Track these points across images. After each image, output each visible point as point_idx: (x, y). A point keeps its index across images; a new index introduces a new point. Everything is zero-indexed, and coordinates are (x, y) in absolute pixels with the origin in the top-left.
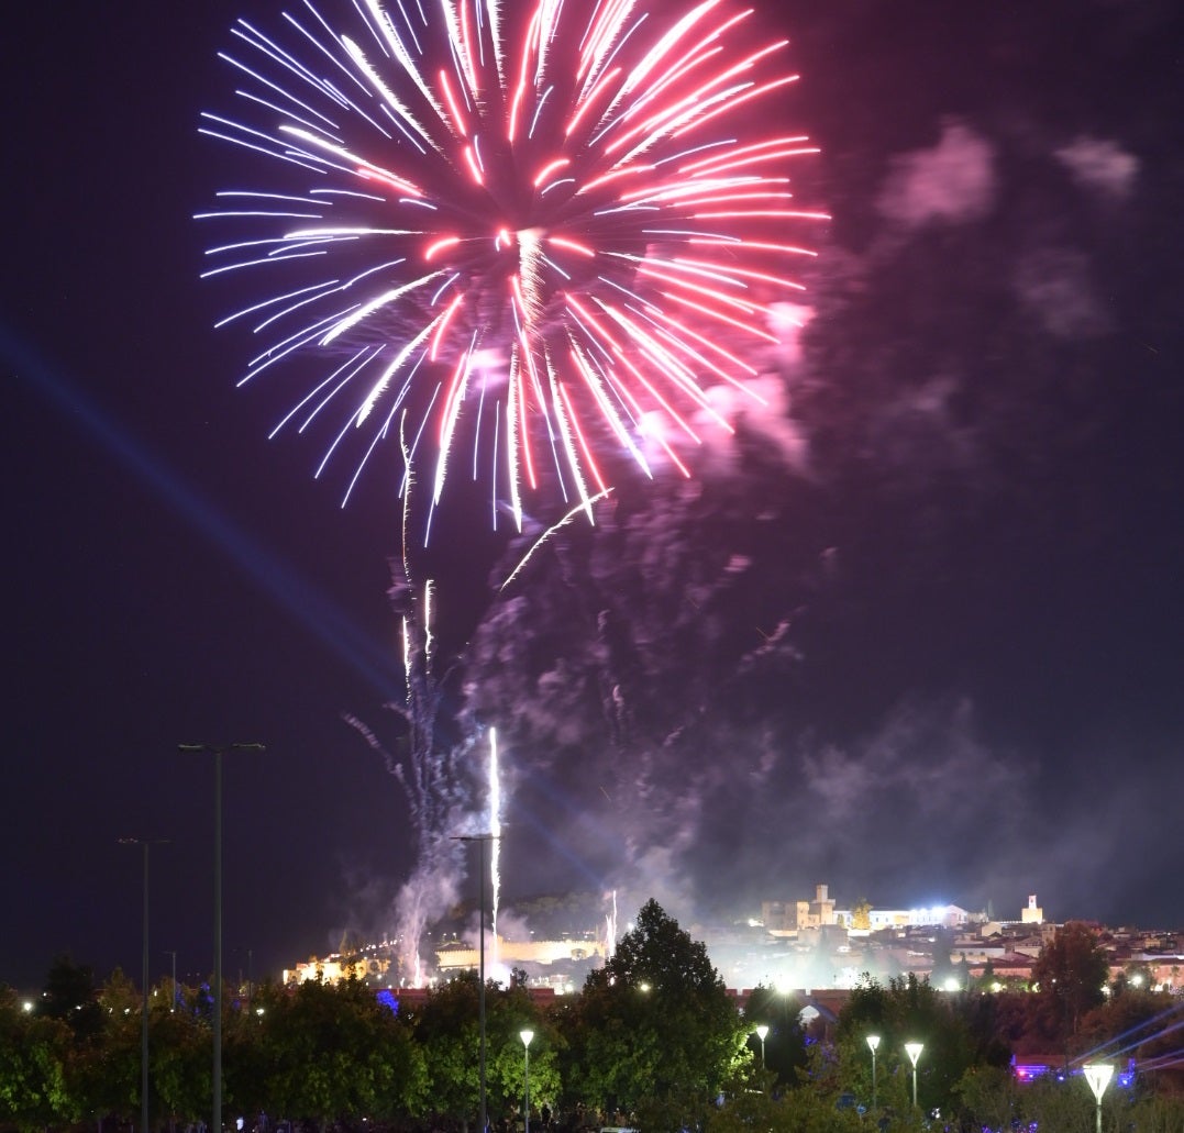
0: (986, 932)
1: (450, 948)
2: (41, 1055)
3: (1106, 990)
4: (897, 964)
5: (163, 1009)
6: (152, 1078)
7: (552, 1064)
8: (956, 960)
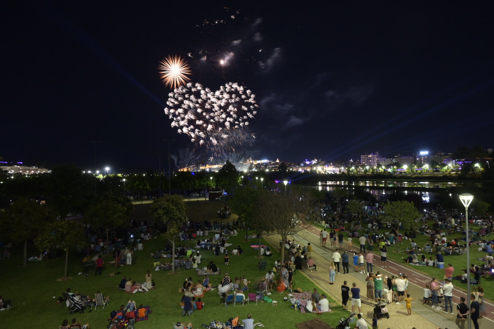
0: (272, 163)
1: (201, 166)
2: (146, 182)
3: (287, 171)
4: (260, 168)
5: (162, 175)
6: (161, 185)
7: (215, 182)
8: (268, 167)
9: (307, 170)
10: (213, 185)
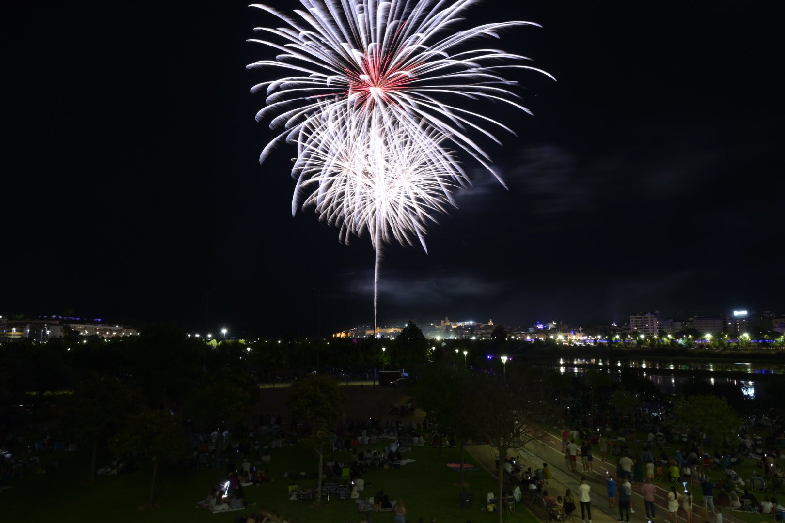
0: (481, 327)
1: (369, 330)
2: (281, 352)
3: (506, 339)
4: (462, 334)
7: (389, 355)
8: (475, 333)
9: (540, 339)
10: (386, 361)
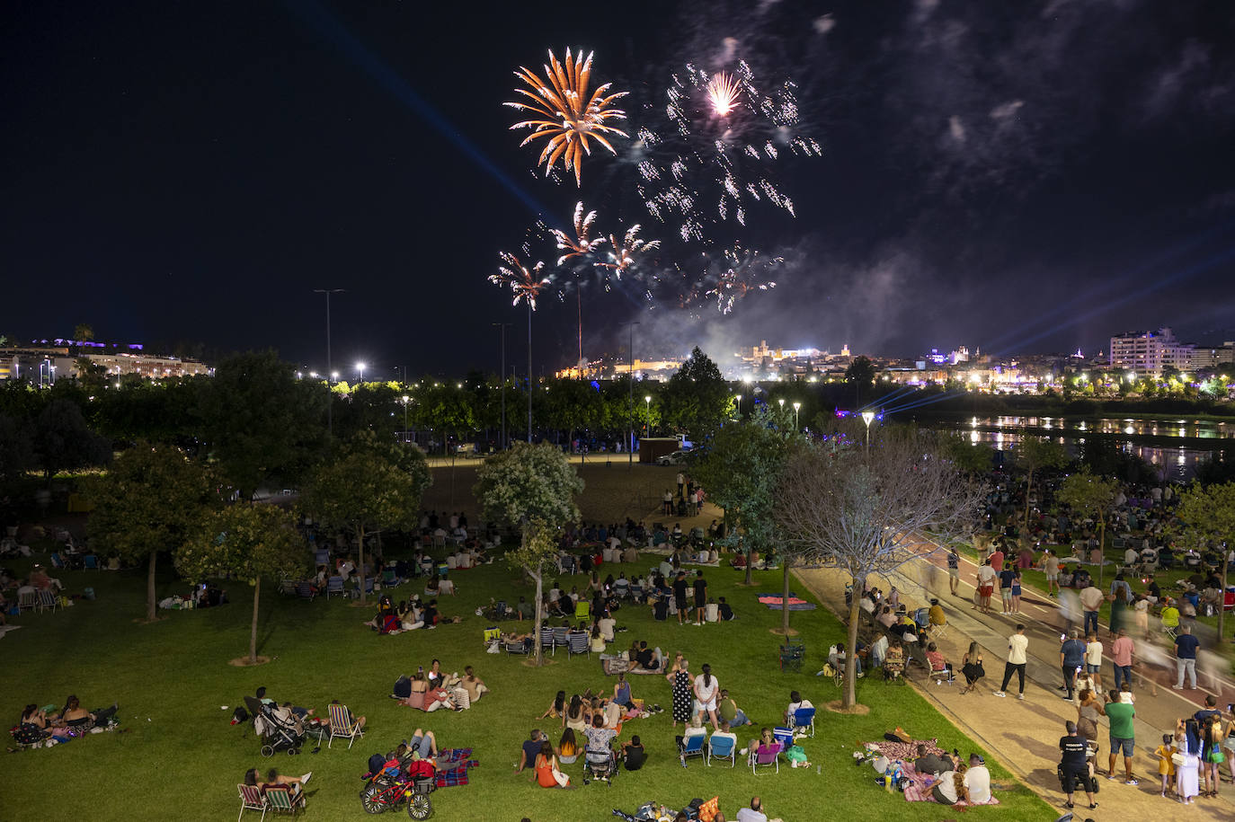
0: (827, 359)
1: (620, 364)
2: (464, 405)
3: (874, 382)
4: (791, 371)
5: (510, 388)
6: (506, 414)
7: (658, 410)
8: (815, 369)
9: (936, 380)
10: (652, 418)
